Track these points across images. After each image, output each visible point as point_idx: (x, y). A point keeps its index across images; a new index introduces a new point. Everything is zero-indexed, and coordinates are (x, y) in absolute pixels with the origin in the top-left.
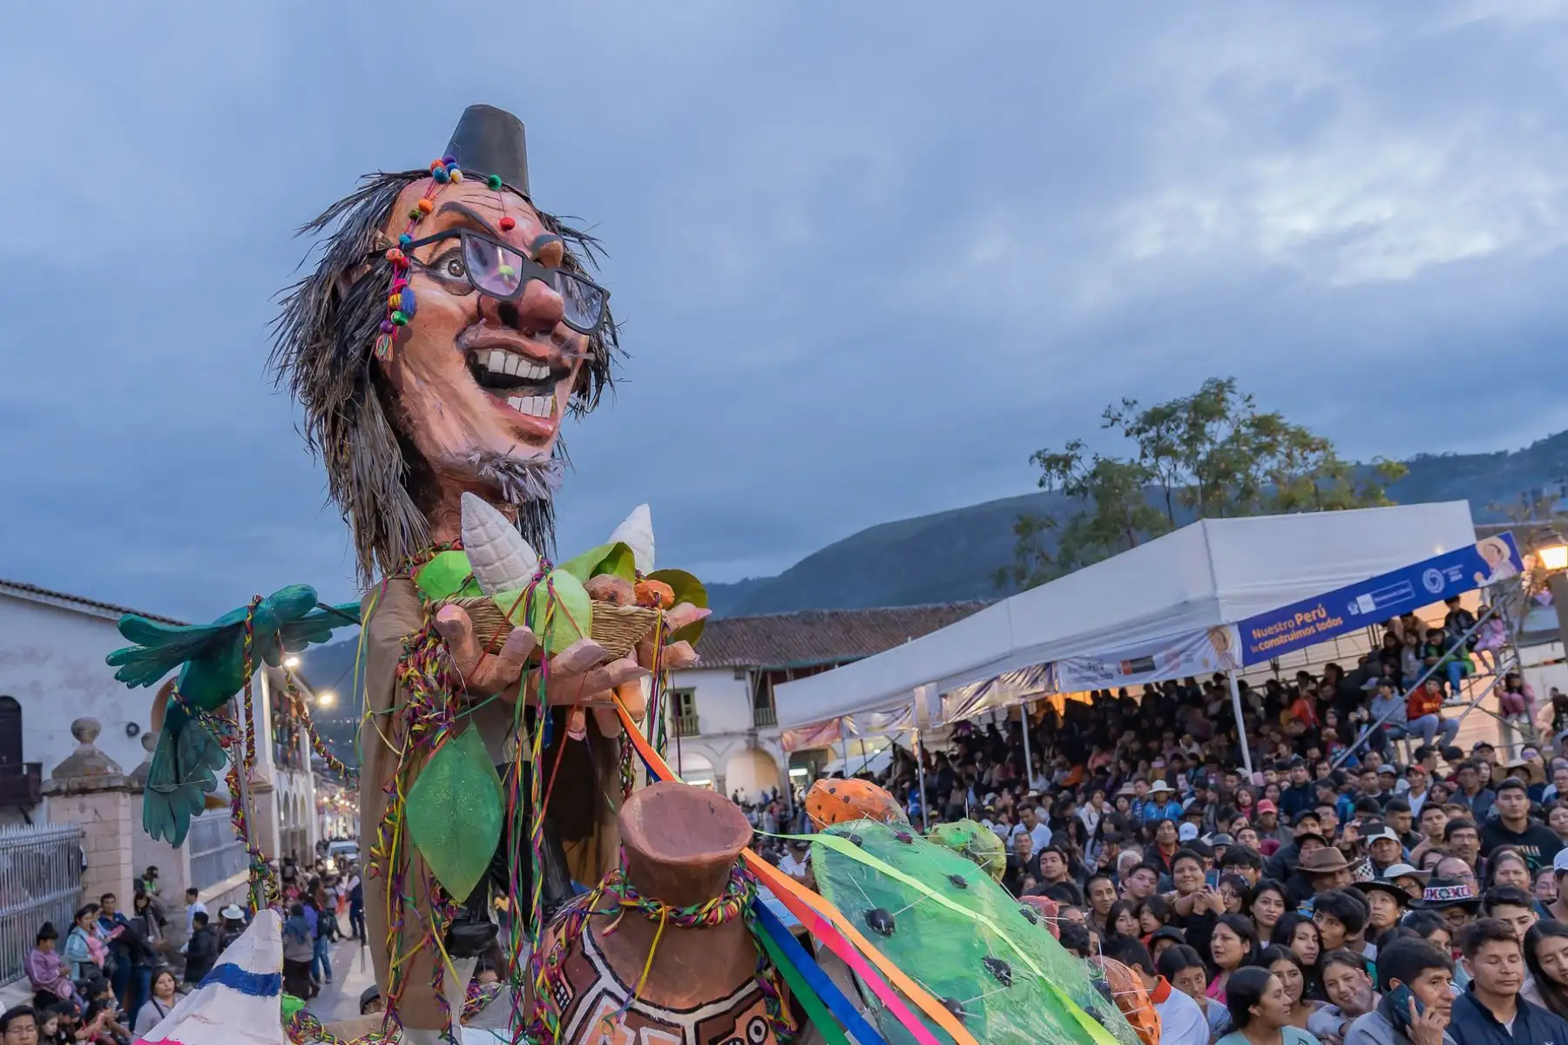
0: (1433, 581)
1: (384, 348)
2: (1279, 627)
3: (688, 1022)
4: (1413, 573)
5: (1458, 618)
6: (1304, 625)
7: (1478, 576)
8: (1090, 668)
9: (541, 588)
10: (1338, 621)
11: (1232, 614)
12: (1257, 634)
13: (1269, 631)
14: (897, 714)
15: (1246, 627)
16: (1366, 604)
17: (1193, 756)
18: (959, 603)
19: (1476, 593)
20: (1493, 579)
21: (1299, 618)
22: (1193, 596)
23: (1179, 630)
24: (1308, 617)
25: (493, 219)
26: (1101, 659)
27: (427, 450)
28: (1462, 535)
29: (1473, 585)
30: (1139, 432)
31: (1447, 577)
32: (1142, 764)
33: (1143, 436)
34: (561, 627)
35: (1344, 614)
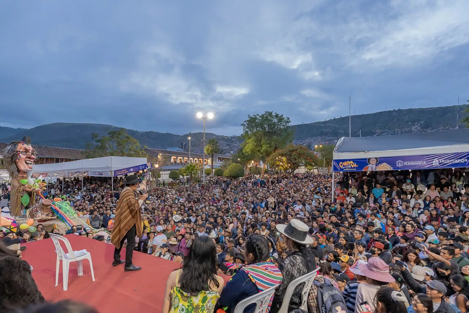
0: (141, 168)
1: (17, 161)
2: (120, 172)
3: (46, 214)
4: (139, 166)
5: (144, 172)
6: (123, 172)
7: (146, 168)
8: (94, 173)
9: (35, 184)
10: (128, 172)
11: (113, 169)
12: (117, 172)
13: (118, 172)
14: (59, 174)
15: (115, 171)
16: (132, 170)
17: (107, 187)
18: (75, 149)
19: (146, 170)
20: (148, 168)
21: (123, 171)
22: (109, 166)
23: (106, 170)
24: (124, 171)
25: (28, 149)
26: (95, 172)
27: (20, 168)
28: (146, 162)
29: (146, 169)
30: (109, 134)
31: (142, 167)
32: (100, 187)
33: (110, 135)
34: (36, 187)
35: (129, 171)
